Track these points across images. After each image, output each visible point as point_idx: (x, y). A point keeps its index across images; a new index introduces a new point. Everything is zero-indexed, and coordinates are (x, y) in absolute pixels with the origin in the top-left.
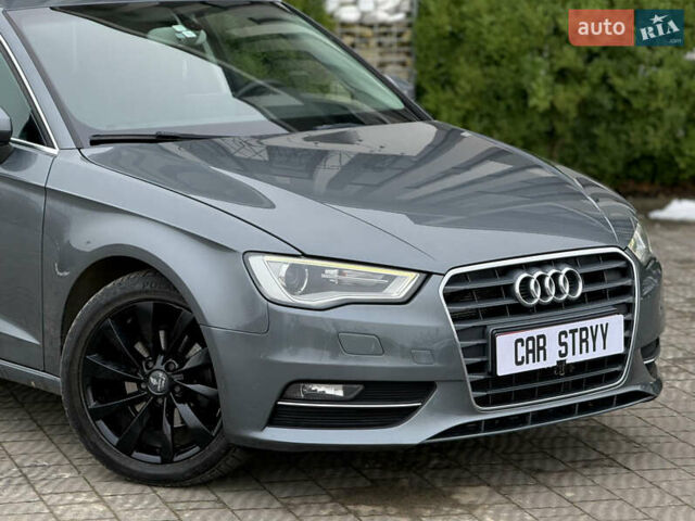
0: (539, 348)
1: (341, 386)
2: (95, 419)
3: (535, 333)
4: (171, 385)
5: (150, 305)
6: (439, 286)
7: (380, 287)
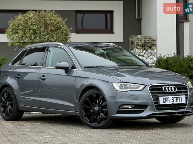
0: (168, 100)
1: (130, 106)
2: (85, 117)
3: (167, 97)
4: (99, 110)
5: (95, 94)
6: (148, 87)
7: (137, 88)
